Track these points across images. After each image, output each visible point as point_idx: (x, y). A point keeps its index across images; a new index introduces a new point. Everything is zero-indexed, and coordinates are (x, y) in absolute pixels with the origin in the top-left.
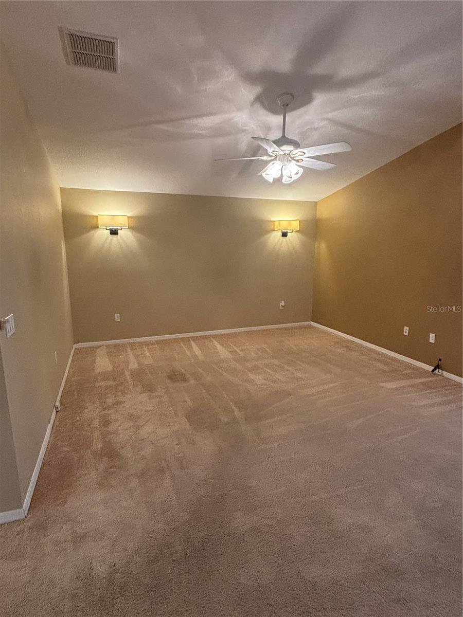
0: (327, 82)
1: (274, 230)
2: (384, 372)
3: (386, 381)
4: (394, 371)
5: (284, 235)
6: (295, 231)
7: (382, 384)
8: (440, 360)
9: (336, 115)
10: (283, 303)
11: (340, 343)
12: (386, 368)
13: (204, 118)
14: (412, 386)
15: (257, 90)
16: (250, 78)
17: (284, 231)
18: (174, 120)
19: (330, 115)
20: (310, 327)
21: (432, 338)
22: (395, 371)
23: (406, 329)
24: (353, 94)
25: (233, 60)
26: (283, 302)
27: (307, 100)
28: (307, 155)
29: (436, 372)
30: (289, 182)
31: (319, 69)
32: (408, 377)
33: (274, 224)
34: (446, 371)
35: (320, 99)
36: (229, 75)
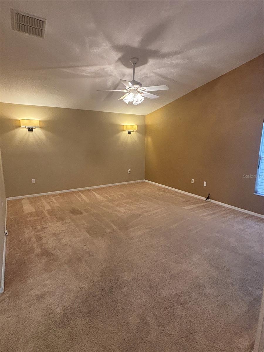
0: (155, 54)
1: (124, 130)
2: (184, 202)
3: (184, 206)
4: (188, 201)
5: (129, 133)
6: (135, 131)
7: (184, 208)
8: (209, 194)
9: (159, 71)
10: (130, 170)
11: (160, 189)
12: (184, 200)
13: (90, 67)
14: (197, 207)
15: (120, 55)
16: (117, 48)
17: (129, 131)
18: (73, 67)
19: (155, 71)
20: (144, 182)
21: (205, 184)
22: (189, 202)
23: (193, 180)
24: (167, 61)
25: (109, 38)
27: (145, 62)
28: (146, 91)
29: (208, 200)
30: (137, 104)
31: (153, 47)
32: (195, 203)
33: (124, 127)
34: (212, 199)
35: (151, 62)
36: (106, 46)
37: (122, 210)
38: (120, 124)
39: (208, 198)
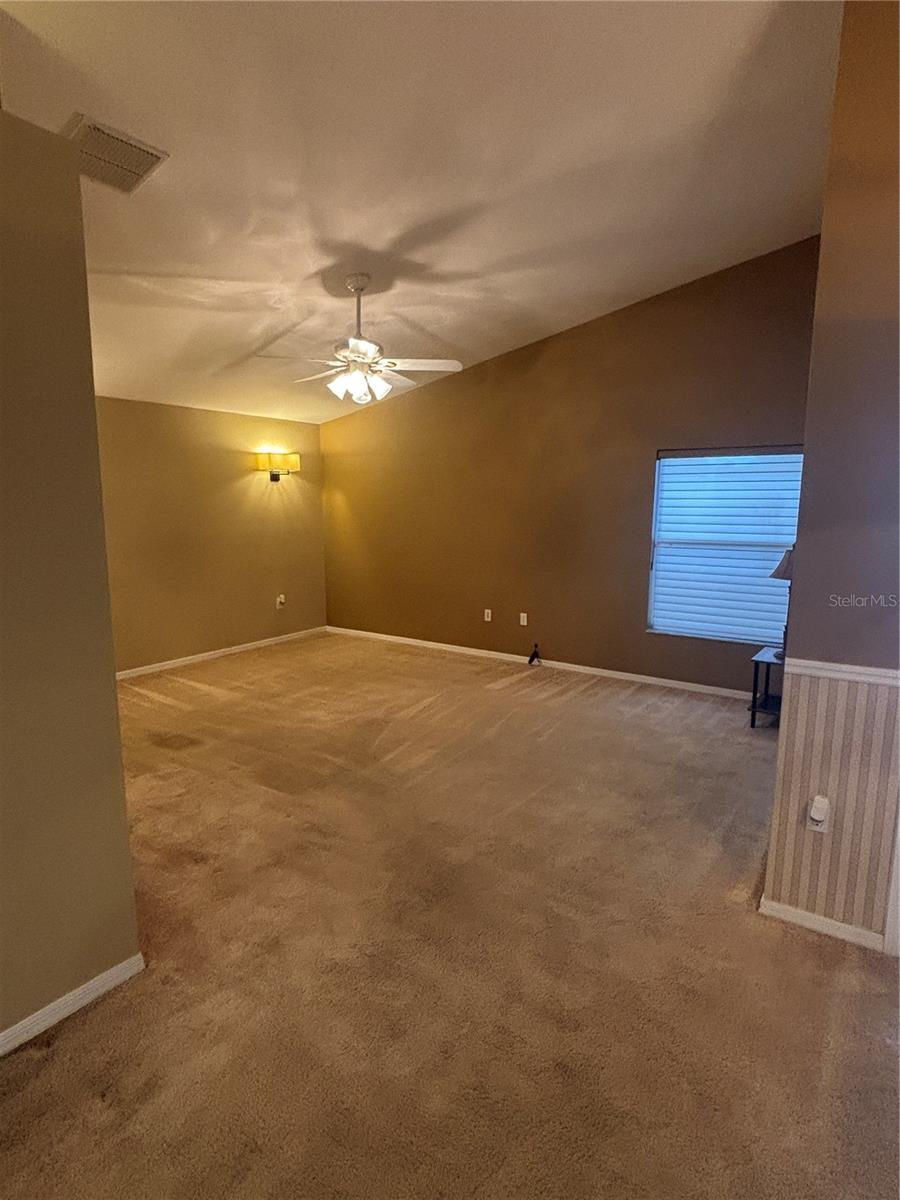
0: (419, 273)
1: (258, 470)
2: (478, 674)
3: (489, 683)
4: (487, 670)
5: (275, 478)
6: (293, 473)
7: (488, 686)
8: (536, 646)
9: (410, 311)
10: (282, 598)
11: (392, 647)
12: (475, 668)
13: (223, 282)
14: (520, 681)
15: (327, 262)
17: (275, 471)
18: (168, 275)
19: (401, 310)
20: (327, 635)
21: (524, 619)
22: (491, 671)
23: (488, 612)
24: (440, 291)
26: (282, 596)
27: (386, 286)
28: (397, 368)
29: (535, 662)
30: (364, 402)
31: (418, 256)
32: (505, 674)
33: (256, 459)
34: (547, 659)
35: (400, 287)
37: (321, 714)
38: (247, 450)
39: (534, 656)
